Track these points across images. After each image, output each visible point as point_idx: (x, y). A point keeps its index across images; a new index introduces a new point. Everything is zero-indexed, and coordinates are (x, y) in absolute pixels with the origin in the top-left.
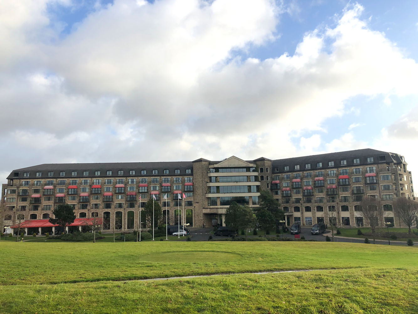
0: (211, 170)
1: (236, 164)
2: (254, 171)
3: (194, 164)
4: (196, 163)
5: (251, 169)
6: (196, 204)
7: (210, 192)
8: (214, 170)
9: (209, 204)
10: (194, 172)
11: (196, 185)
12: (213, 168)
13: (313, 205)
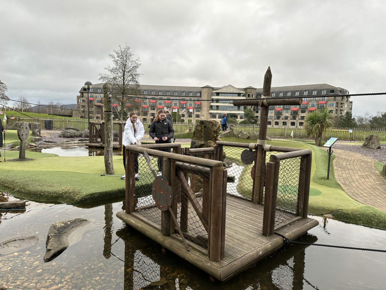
0: (214, 94)
1: (232, 91)
2: (243, 96)
3: (203, 89)
4: (204, 89)
5: (242, 95)
6: (203, 117)
7: (212, 109)
8: (216, 94)
9: (211, 118)
10: (202, 95)
11: (203, 104)
12: (215, 93)
13: (281, 121)
